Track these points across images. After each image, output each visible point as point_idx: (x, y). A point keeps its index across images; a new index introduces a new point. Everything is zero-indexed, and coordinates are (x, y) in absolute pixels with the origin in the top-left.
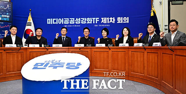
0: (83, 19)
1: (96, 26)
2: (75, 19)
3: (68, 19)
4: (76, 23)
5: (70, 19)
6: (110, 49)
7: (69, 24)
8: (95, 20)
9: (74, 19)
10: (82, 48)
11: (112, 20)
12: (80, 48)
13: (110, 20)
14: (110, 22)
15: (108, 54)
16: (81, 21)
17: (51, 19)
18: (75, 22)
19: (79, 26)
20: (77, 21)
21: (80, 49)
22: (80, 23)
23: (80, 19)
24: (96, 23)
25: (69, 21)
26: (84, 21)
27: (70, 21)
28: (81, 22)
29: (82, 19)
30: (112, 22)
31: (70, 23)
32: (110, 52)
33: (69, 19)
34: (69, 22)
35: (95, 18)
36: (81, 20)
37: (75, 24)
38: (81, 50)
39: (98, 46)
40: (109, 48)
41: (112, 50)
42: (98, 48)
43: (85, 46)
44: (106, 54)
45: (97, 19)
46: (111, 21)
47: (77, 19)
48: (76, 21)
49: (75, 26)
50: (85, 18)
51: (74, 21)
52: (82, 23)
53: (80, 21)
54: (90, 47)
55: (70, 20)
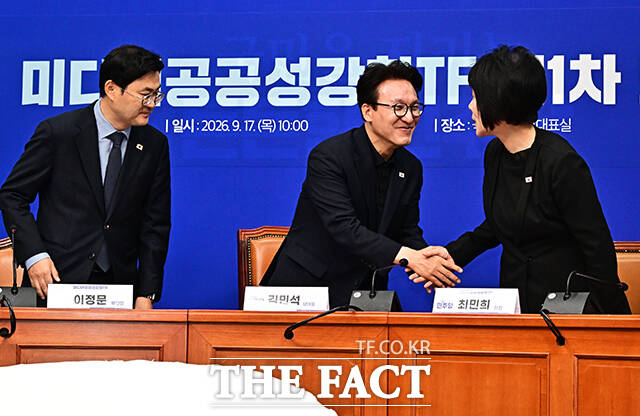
0: (338, 63)
1: (448, 125)
2: (266, 69)
3: (203, 65)
4: (274, 98)
5: (222, 62)
6: (561, 341)
7: (213, 110)
8: (442, 74)
9: (253, 64)
10: (308, 322)
11: (598, 77)
12: (290, 326)
13: (572, 78)
14: (575, 95)
15: (544, 377)
16: (320, 81)
17: (59, 64)
18: (263, 90)
19: (302, 126)
20: (281, 83)
21: (289, 335)
22: (304, 99)
23: (305, 62)
24: (453, 99)
25: (207, 82)
26: (343, 81)
27: (219, 81)
28: (314, 90)
29: (322, 62)
30: (595, 95)
31: (222, 100)
32: (563, 363)
33: (213, 64)
34: (213, 90)
35: (440, 61)
36: (317, 72)
37: (264, 108)
38: (302, 338)
39: (455, 310)
40: (551, 327)
41: (577, 344)
42: (451, 325)
43: (338, 301)
44: (521, 378)
45: (462, 71)
46: (585, 84)
47: (280, 62)
48: (270, 80)
49: (267, 125)
50: (354, 61)
51: (257, 82)
52: (324, 99)
53: (305, 80)
54: (383, 316)
55: (216, 72)
